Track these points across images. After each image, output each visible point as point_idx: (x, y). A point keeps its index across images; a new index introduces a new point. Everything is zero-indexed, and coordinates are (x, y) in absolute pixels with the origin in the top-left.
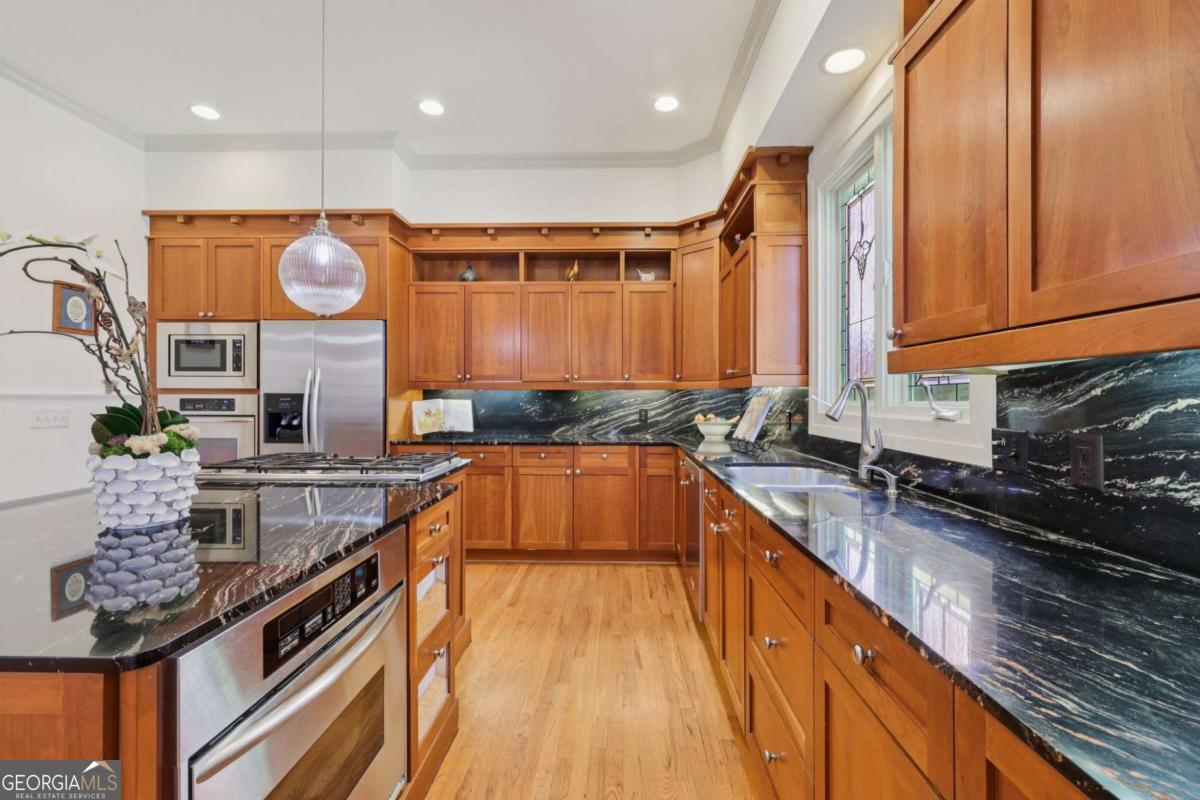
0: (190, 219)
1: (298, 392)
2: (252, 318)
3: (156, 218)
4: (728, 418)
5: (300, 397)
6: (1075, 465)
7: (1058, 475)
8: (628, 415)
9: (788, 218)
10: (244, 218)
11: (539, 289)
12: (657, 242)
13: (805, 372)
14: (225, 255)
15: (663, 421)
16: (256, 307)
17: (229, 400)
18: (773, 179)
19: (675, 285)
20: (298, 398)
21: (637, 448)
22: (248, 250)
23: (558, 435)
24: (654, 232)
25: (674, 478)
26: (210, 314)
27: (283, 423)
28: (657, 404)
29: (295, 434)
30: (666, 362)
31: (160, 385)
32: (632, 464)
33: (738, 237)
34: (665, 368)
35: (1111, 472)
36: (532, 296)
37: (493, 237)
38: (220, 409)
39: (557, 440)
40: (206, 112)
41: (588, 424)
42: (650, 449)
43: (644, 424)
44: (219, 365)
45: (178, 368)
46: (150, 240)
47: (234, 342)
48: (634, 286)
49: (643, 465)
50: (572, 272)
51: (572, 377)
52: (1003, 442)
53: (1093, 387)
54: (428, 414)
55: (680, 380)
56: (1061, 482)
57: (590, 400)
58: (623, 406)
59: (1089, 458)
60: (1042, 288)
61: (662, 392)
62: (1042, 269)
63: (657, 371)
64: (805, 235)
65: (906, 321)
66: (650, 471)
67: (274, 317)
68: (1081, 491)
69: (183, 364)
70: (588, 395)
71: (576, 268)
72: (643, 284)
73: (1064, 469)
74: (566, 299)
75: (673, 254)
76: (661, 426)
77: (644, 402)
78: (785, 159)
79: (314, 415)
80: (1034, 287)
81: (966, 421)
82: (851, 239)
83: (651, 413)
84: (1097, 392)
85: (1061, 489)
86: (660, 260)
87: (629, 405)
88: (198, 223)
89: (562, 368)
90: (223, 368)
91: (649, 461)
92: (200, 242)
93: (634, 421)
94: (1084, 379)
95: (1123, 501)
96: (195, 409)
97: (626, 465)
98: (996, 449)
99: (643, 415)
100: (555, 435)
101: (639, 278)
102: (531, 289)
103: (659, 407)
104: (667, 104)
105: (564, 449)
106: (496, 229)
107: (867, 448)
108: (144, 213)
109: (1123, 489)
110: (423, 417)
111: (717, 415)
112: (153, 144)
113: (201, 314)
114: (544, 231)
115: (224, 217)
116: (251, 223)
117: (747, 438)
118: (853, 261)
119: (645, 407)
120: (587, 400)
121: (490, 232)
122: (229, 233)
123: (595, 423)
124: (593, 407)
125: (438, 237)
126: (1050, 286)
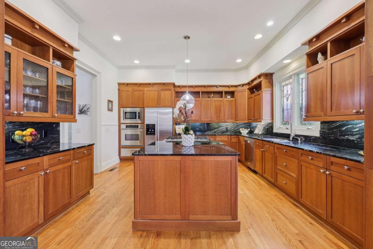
0: (128, 84)
1: (154, 124)
2: (142, 107)
3: (119, 84)
4: (247, 129)
5: (155, 125)
6: (334, 135)
7: (332, 137)
8: (223, 129)
9: (269, 87)
10: (140, 84)
11: (205, 100)
12: (231, 89)
13: (273, 119)
14: (136, 93)
15: (231, 130)
16: (143, 104)
17: (137, 125)
18: (266, 79)
19: (236, 99)
20: (154, 125)
21: (229, 136)
22: (141, 92)
23: (207, 133)
24: (231, 87)
25: (238, 143)
26: (133, 106)
27: (150, 130)
28: (230, 126)
29: (154, 133)
30: (234, 116)
31: (121, 122)
32: (228, 139)
33: (254, 90)
34: (234, 118)
35: (340, 136)
36: (203, 102)
37: (194, 88)
38: (135, 128)
39: (207, 134)
40: (137, 62)
41: (214, 131)
42: (232, 136)
43: (227, 130)
44: (135, 118)
45: (125, 118)
46: (119, 89)
47: (138, 113)
48: (226, 99)
49: (231, 140)
50: (212, 96)
51: (213, 120)
52: (322, 132)
53: (337, 124)
54: (179, 128)
55: (237, 120)
56: (332, 138)
57: (215, 125)
58: (222, 127)
59: (336, 134)
60: (333, 112)
61: (231, 123)
62: (332, 109)
63: (232, 118)
64: (272, 91)
65: (307, 113)
66: (232, 141)
67: (147, 107)
68: (335, 139)
69: (126, 117)
70: (214, 124)
71: (212, 95)
72: (228, 99)
73: (332, 136)
74: (211, 102)
75: (235, 92)
76: (231, 131)
77: (227, 126)
78: (268, 75)
79: (158, 129)
80: (331, 111)
81: (314, 129)
82: (284, 93)
83: (229, 128)
84: (338, 124)
85: (332, 139)
86: (232, 94)
87: (223, 126)
88: (129, 85)
89: (210, 118)
90: (136, 118)
91: (232, 139)
92: (130, 90)
93: (225, 130)
94: (336, 123)
95: (342, 140)
96: (129, 128)
97: (227, 140)
98: (320, 133)
99: (227, 128)
100: (206, 133)
101: (227, 97)
102: (203, 100)
103: (231, 127)
104: (239, 61)
105: (213, 136)
106: (195, 86)
107: (292, 134)
108: (118, 83)
109: (342, 138)
110: (178, 129)
111: (245, 128)
112: (120, 68)
113: (131, 106)
114: (206, 87)
115: (136, 84)
116: (141, 85)
117: (259, 133)
118: (285, 98)
119: (227, 127)
120: (214, 125)
121: (194, 87)
122: (136, 88)
123: (216, 130)
124: (215, 127)
125: (181, 88)
126: (333, 111)
